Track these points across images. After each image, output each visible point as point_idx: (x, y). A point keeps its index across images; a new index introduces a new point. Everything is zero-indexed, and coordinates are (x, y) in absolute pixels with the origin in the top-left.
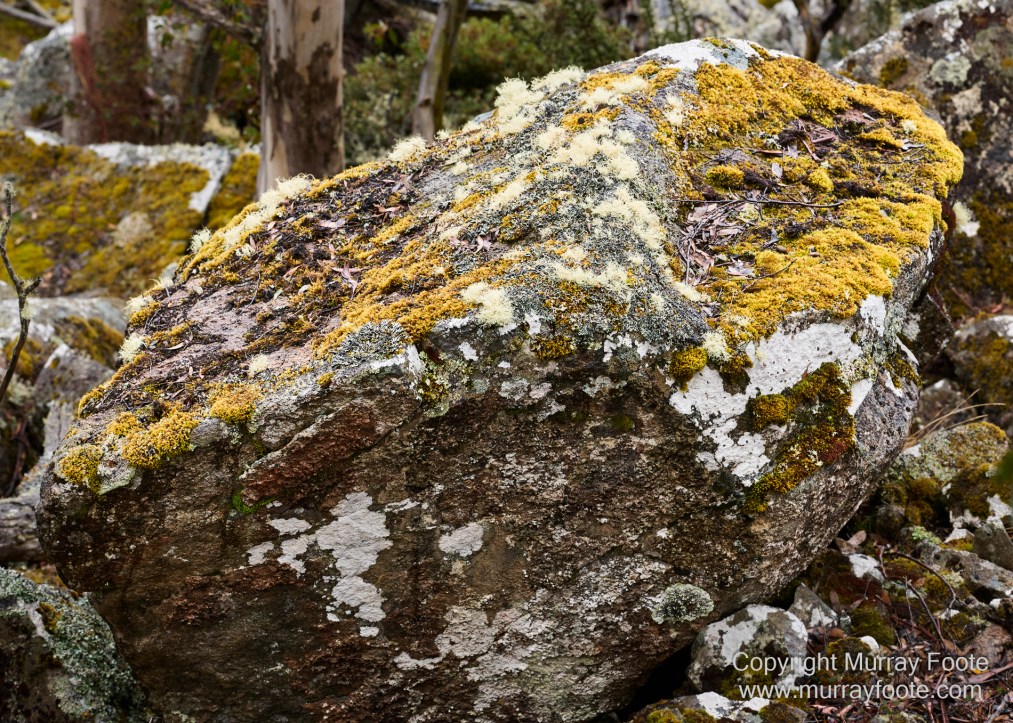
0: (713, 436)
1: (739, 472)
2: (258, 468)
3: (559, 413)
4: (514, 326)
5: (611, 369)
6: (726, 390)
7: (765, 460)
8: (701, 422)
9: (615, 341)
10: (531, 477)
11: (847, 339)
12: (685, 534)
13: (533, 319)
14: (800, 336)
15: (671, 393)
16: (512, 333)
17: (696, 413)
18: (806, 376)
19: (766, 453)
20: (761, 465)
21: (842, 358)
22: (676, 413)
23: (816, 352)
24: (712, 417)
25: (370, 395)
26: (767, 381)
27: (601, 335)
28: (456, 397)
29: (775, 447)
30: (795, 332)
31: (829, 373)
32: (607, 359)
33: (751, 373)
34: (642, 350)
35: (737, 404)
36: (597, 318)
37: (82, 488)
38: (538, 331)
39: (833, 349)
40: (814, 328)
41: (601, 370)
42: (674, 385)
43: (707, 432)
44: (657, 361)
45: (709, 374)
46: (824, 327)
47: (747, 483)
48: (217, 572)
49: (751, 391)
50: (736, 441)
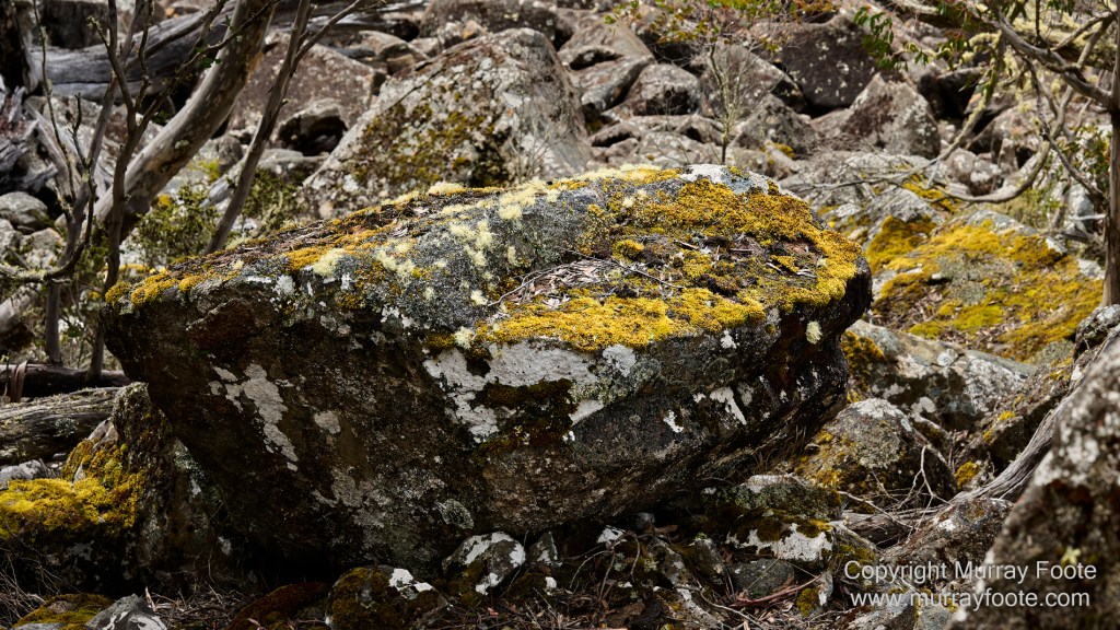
0: (455, 399)
1: (474, 430)
2: (194, 326)
3: (359, 349)
4: (333, 280)
5: (384, 328)
6: (468, 370)
7: (495, 429)
8: (445, 386)
9: (388, 310)
10: (355, 391)
11: (584, 368)
12: (449, 465)
13: (346, 279)
14: (544, 353)
15: (426, 359)
16: (330, 284)
17: (443, 378)
18: (542, 382)
19: (497, 425)
20: (492, 431)
21: (578, 379)
22: (428, 374)
23: (556, 368)
24: (456, 385)
25: (247, 297)
26: (507, 375)
27: (380, 304)
28: (298, 316)
29: (504, 422)
30: (540, 349)
31: (563, 386)
32: (383, 320)
33: (493, 365)
34: (406, 323)
35: (478, 383)
36: (380, 290)
37: (111, 308)
38: (346, 287)
39: (571, 371)
40: (557, 352)
41: (379, 327)
42: (428, 354)
43: (452, 395)
44: (417, 334)
45: (457, 354)
46: (565, 354)
47: (478, 441)
48: (197, 393)
49: (490, 377)
50: (473, 409)
